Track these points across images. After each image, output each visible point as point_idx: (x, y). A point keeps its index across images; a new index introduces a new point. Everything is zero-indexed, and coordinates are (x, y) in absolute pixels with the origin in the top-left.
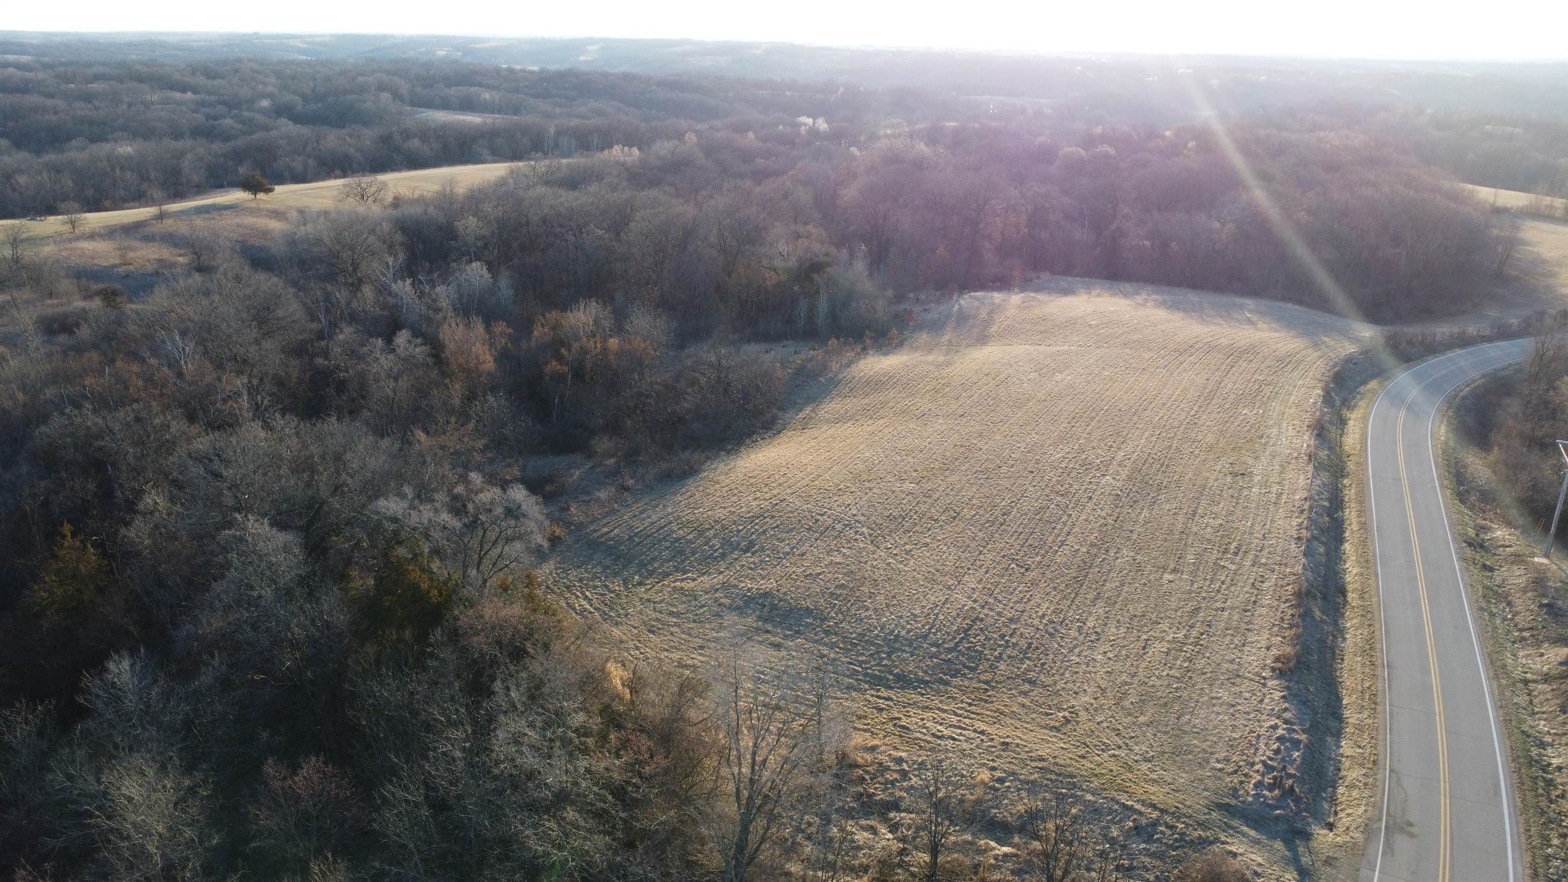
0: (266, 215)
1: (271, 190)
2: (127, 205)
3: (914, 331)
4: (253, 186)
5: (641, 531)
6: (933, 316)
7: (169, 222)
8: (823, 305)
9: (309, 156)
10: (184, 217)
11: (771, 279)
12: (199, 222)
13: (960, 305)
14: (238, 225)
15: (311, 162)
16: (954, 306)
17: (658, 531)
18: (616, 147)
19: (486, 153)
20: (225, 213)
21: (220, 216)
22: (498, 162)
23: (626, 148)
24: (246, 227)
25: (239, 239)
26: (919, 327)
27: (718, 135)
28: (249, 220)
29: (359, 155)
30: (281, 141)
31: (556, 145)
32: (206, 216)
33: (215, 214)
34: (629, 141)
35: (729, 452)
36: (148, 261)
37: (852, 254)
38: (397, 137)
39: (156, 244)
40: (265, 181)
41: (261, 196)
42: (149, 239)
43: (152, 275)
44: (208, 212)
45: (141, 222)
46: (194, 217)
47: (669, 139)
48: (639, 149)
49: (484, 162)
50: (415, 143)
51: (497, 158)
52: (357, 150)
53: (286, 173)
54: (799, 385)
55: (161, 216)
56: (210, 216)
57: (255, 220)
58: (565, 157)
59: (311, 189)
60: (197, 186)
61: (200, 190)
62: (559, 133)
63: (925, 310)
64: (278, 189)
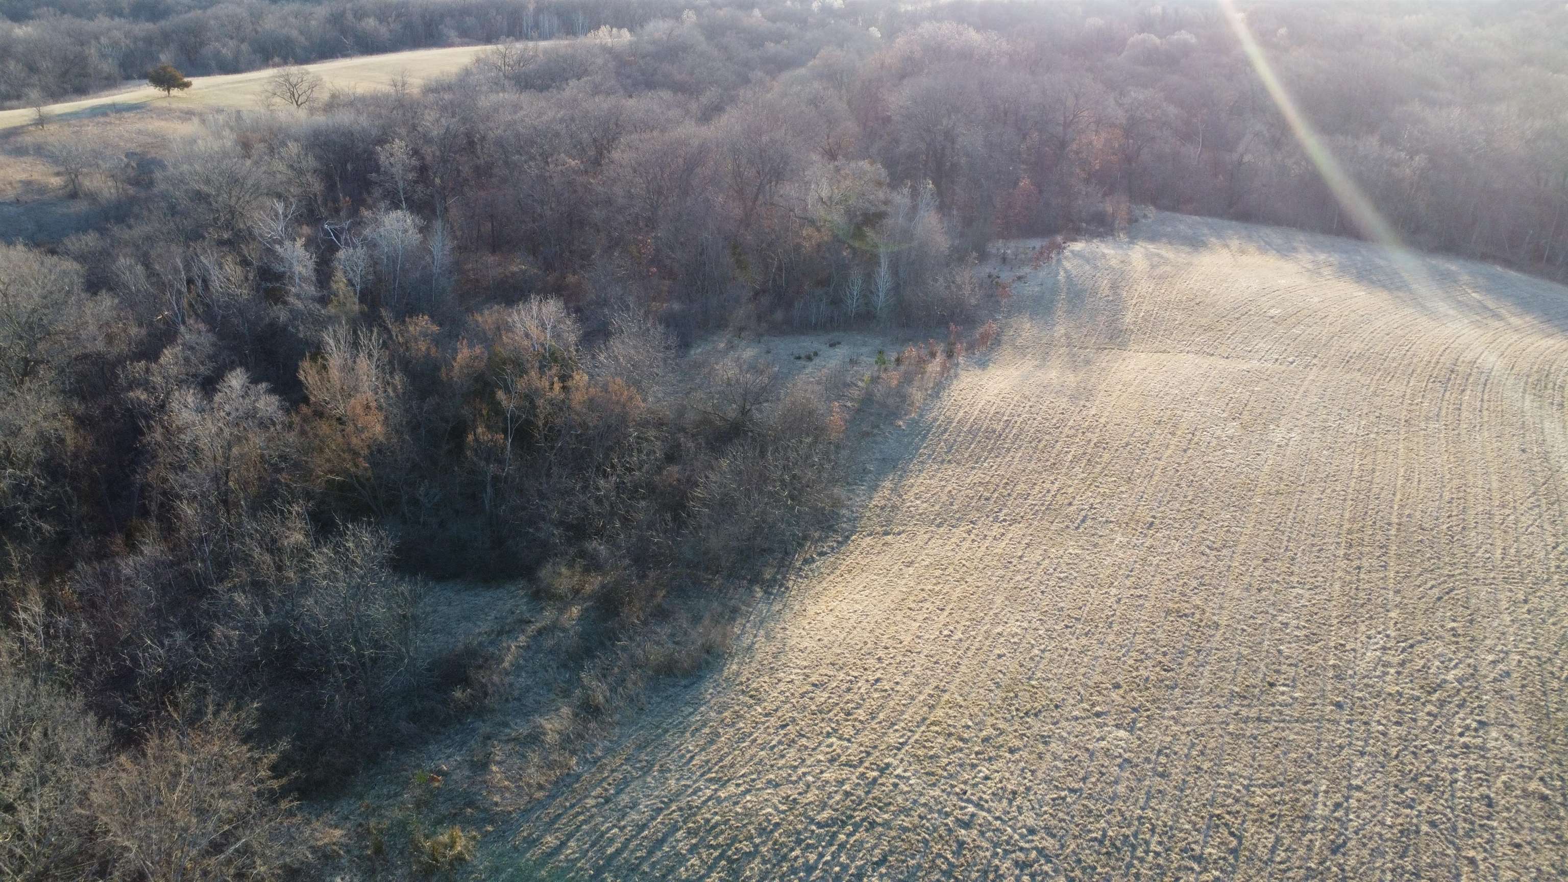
0: (179, 118)
1: (187, 85)
2: (8, 103)
3: (1009, 315)
4: (165, 80)
5: (618, 852)
6: (1030, 289)
7: (52, 128)
8: (883, 277)
9: (243, 41)
10: (73, 122)
11: (809, 239)
12: (92, 130)
13: (1066, 271)
14: (139, 132)
15: (244, 47)
16: (1057, 274)
17: (651, 853)
18: (603, 28)
19: (453, 34)
20: (126, 115)
21: (120, 119)
22: (468, 44)
23: (615, 30)
24: (149, 135)
25: (138, 150)
26: (1017, 308)
27: (721, 13)
28: (155, 125)
29: (302, 39)
30: (212, 22)
31: (536, 25)
32: (102, 120)
33: (112, 117)
34: (621, 20)
35: (768, 586)
36: (10, 183)
37: (915, 193)
38: (350, 16)
39: (29, 159)
40: (178, 74)
41: (175, 92)
42: (20, 152)
43: (11, 204)
44: (105, 114)
45: (16, 128)
46: (86, 121)
47: (664, 17)
48: (631, 30)
49: (451, 45)
50: (370, 23)
51: (467, 40)
52: (301, 33)
53: (213, 64)
54: (867, 434)
55: (41, 121)
56: (107, 119)
57: (163, 124)
58: (545, 38)
59: (240, 82)
60: (107, 78)
61: (110, 83)
62: (539, 10)
63: (1019, 278)
64: (197, 82)
